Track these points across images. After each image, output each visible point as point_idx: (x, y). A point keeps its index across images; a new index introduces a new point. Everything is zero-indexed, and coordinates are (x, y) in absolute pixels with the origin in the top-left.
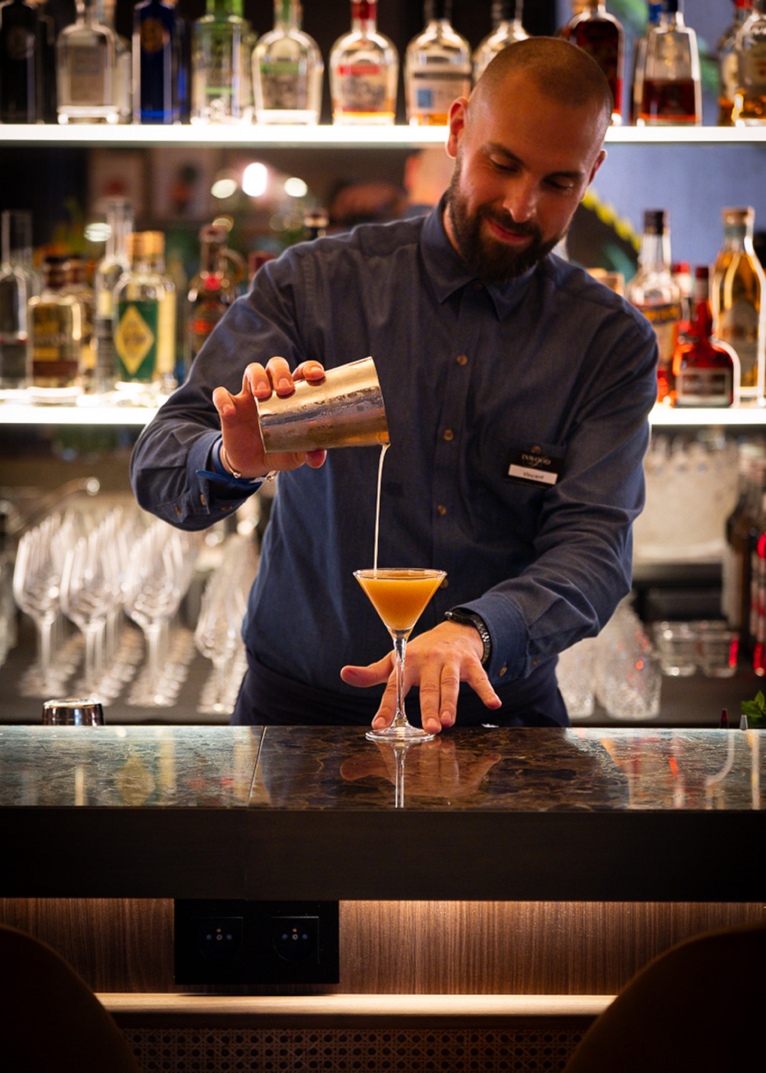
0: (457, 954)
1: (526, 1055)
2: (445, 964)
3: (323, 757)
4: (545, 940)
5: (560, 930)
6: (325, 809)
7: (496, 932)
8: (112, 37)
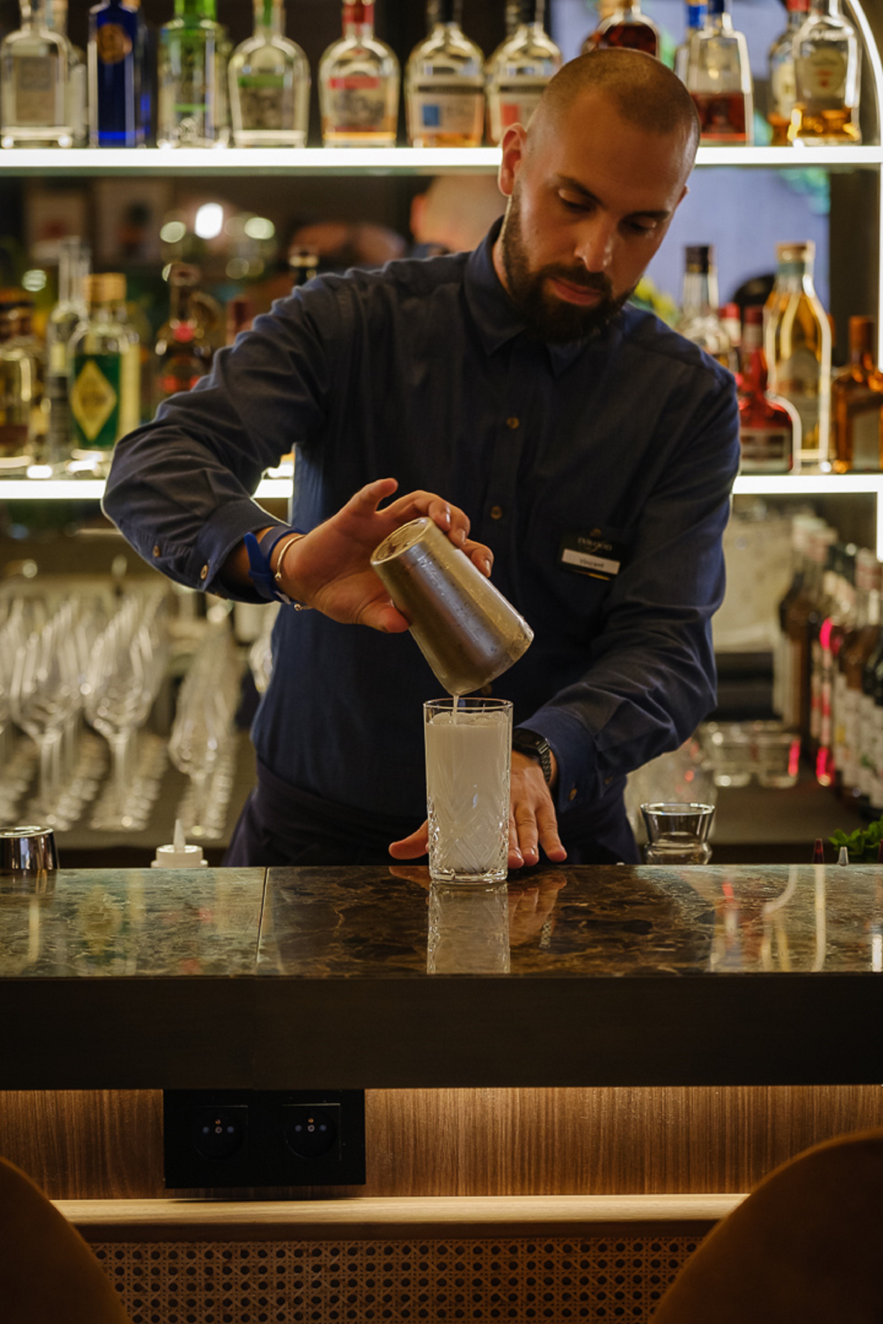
0: (509, 1146)
1: (594, 1268)
2: (495, 1160)
3: (342, 908)
4: (616, 1126)
5: (633, 1116)
6: (351, 976)
7: (556, 1120)
8: (65, 46)
